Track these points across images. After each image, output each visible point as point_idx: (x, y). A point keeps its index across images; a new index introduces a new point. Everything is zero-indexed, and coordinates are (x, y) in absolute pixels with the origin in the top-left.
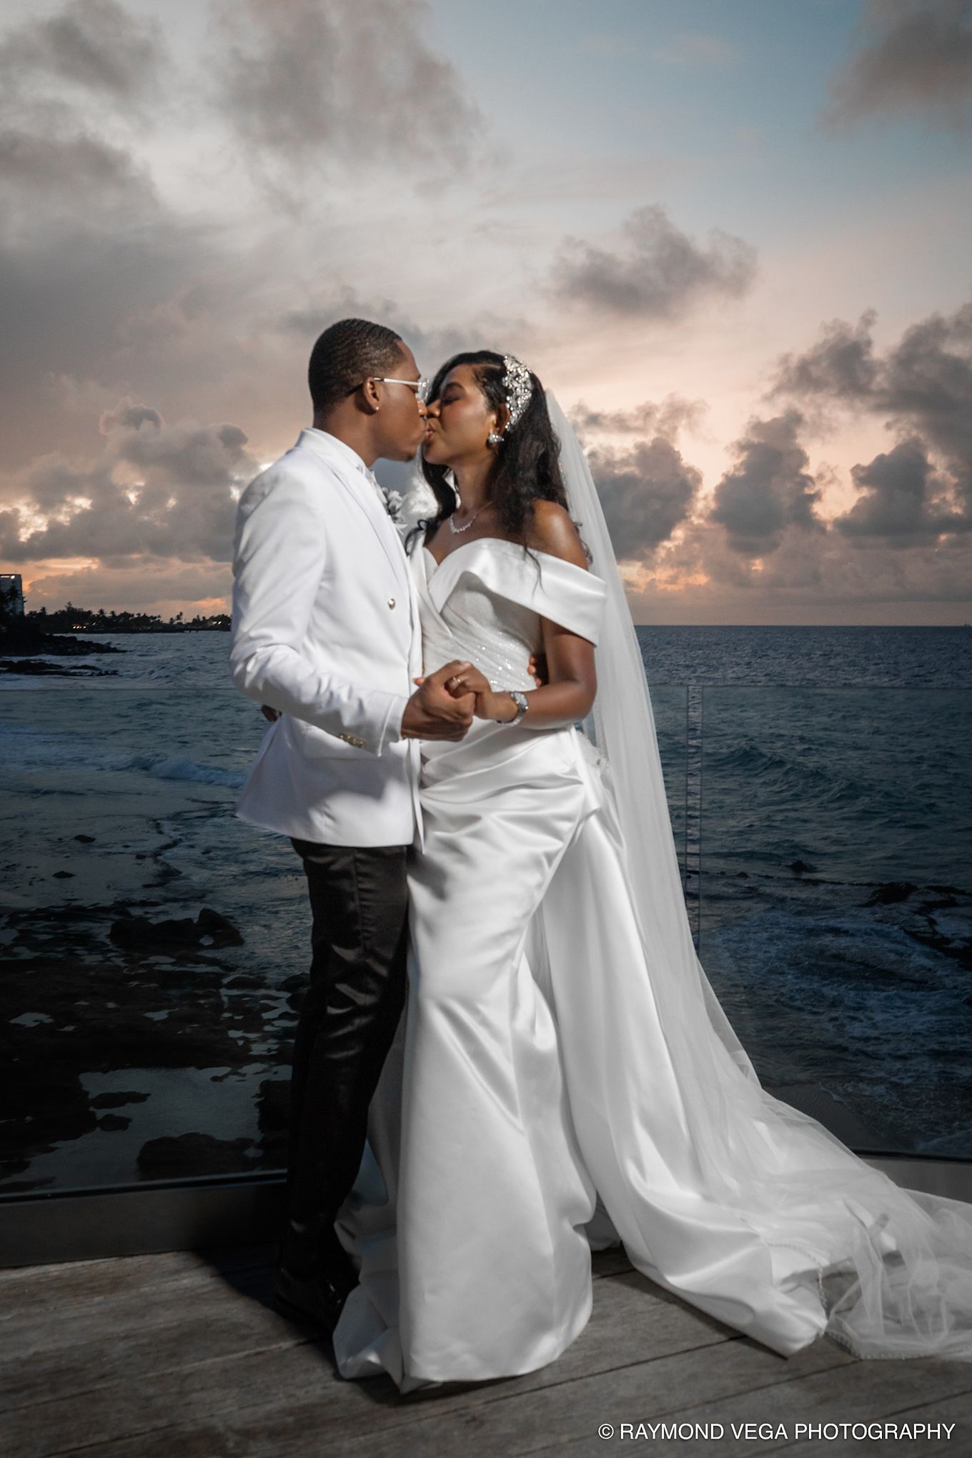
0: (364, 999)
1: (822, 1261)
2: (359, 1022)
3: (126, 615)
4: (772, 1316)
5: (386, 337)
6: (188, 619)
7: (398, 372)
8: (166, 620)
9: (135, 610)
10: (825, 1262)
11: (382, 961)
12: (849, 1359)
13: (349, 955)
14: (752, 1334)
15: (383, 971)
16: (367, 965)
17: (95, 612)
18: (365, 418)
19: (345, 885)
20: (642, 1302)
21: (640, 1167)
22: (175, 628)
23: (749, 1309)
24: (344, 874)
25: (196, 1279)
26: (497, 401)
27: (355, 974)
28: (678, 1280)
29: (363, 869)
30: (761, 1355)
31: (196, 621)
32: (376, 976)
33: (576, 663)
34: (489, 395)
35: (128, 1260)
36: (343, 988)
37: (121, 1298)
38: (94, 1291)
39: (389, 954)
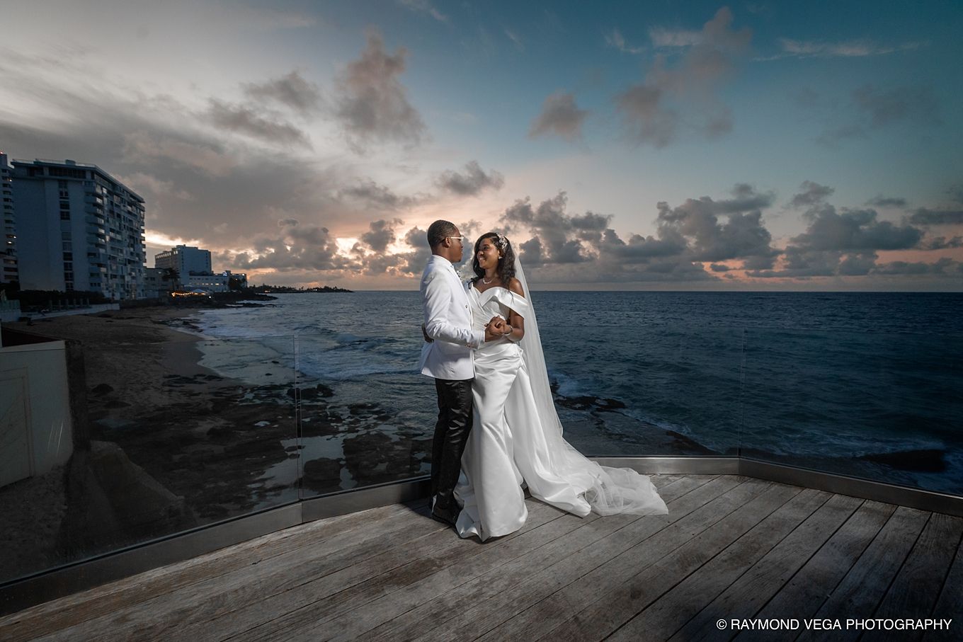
0: (461, 424)
1: (585, 490)
2: (460, 431)
3: (284, 287)
4: (578, 507)
5: (451, 225)
6: (305, 289)
7: (455, 235)
8: (298, 289)
9: (287, 286)
10: (586, 490)
11: (466, 413)
12: (599, 517)
13: (457, 411)
14: (572, 512)
15: (467, 416)
16: (462, 414)
17: (273, 286)
18: (447, 249)
19: (456, 391)
20: (538, 506)
21: (538, 468)
22: (300, 291)
23: (572, 505)
24: (456, 387)
25: (405, 512)
26: (499, 247)
27: (459, 417)
28: (548, 499)
29: (462, 386)
30: (576, 518)
31: (308, 289)
32: (466, 418)
33: (519, 322)
34: (496, 246)
35: (381, 508)
36: (455, 421)
37: (384, 521)
38: (375, 519)
39: (468, 411)
